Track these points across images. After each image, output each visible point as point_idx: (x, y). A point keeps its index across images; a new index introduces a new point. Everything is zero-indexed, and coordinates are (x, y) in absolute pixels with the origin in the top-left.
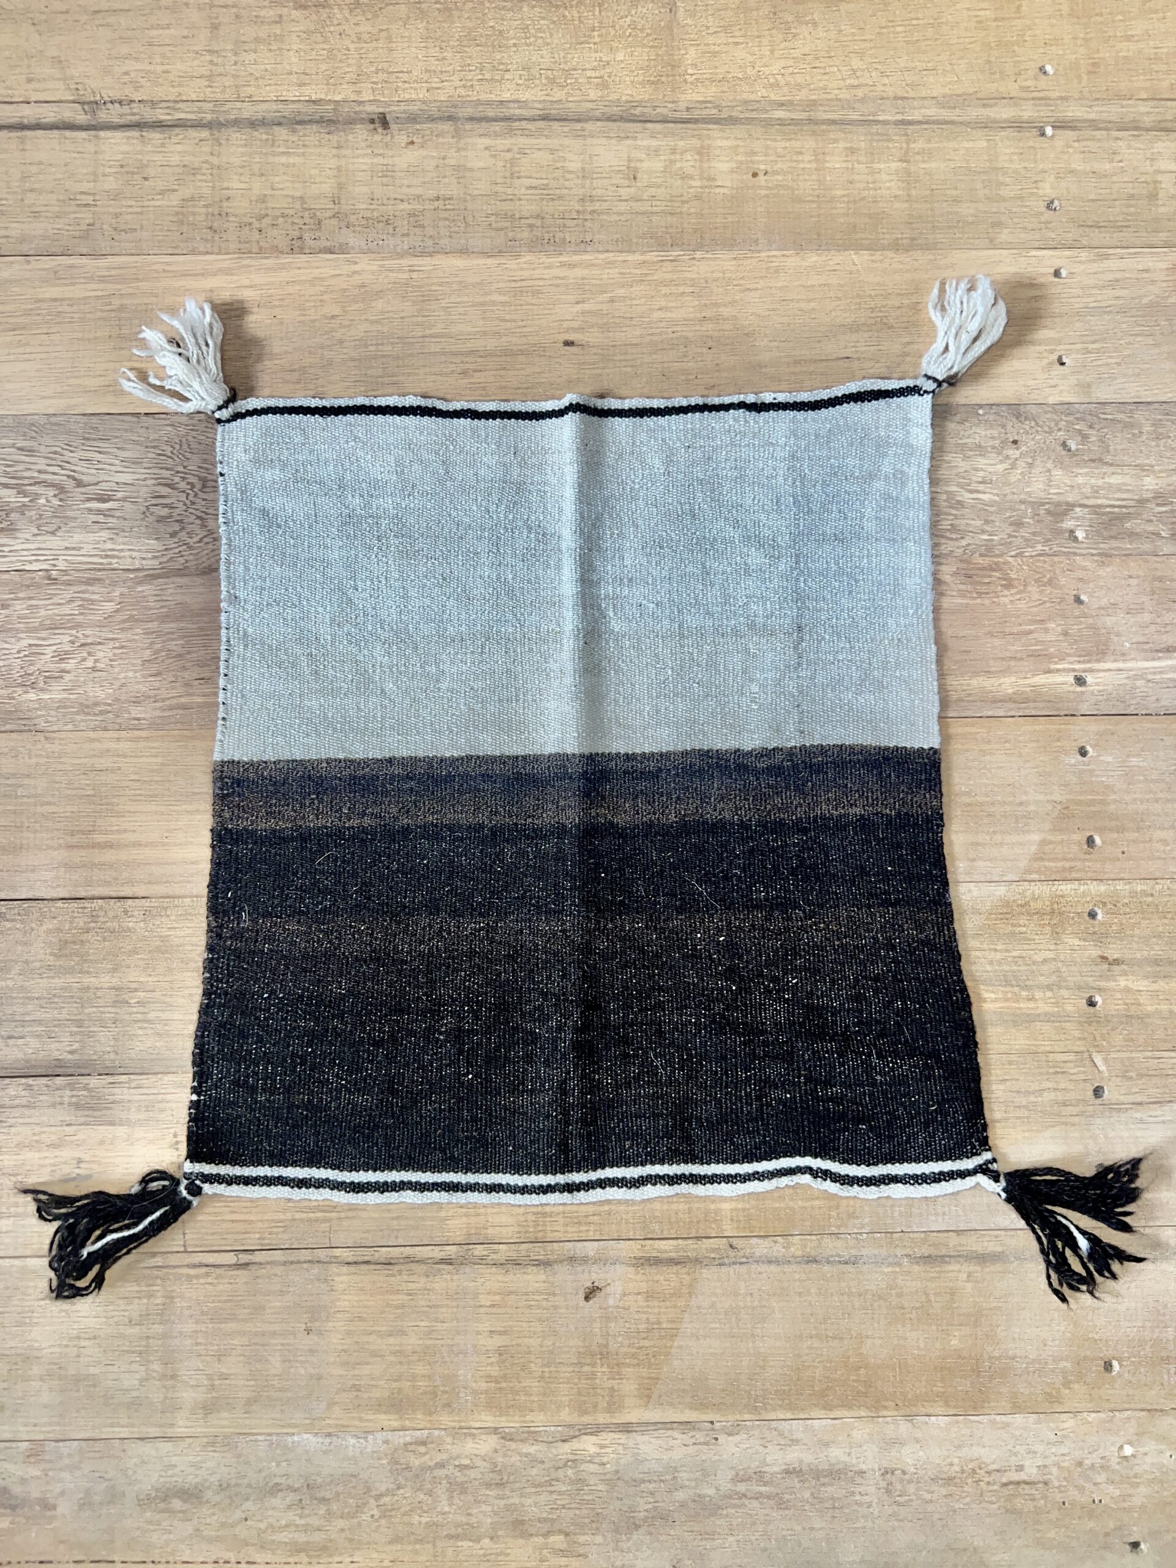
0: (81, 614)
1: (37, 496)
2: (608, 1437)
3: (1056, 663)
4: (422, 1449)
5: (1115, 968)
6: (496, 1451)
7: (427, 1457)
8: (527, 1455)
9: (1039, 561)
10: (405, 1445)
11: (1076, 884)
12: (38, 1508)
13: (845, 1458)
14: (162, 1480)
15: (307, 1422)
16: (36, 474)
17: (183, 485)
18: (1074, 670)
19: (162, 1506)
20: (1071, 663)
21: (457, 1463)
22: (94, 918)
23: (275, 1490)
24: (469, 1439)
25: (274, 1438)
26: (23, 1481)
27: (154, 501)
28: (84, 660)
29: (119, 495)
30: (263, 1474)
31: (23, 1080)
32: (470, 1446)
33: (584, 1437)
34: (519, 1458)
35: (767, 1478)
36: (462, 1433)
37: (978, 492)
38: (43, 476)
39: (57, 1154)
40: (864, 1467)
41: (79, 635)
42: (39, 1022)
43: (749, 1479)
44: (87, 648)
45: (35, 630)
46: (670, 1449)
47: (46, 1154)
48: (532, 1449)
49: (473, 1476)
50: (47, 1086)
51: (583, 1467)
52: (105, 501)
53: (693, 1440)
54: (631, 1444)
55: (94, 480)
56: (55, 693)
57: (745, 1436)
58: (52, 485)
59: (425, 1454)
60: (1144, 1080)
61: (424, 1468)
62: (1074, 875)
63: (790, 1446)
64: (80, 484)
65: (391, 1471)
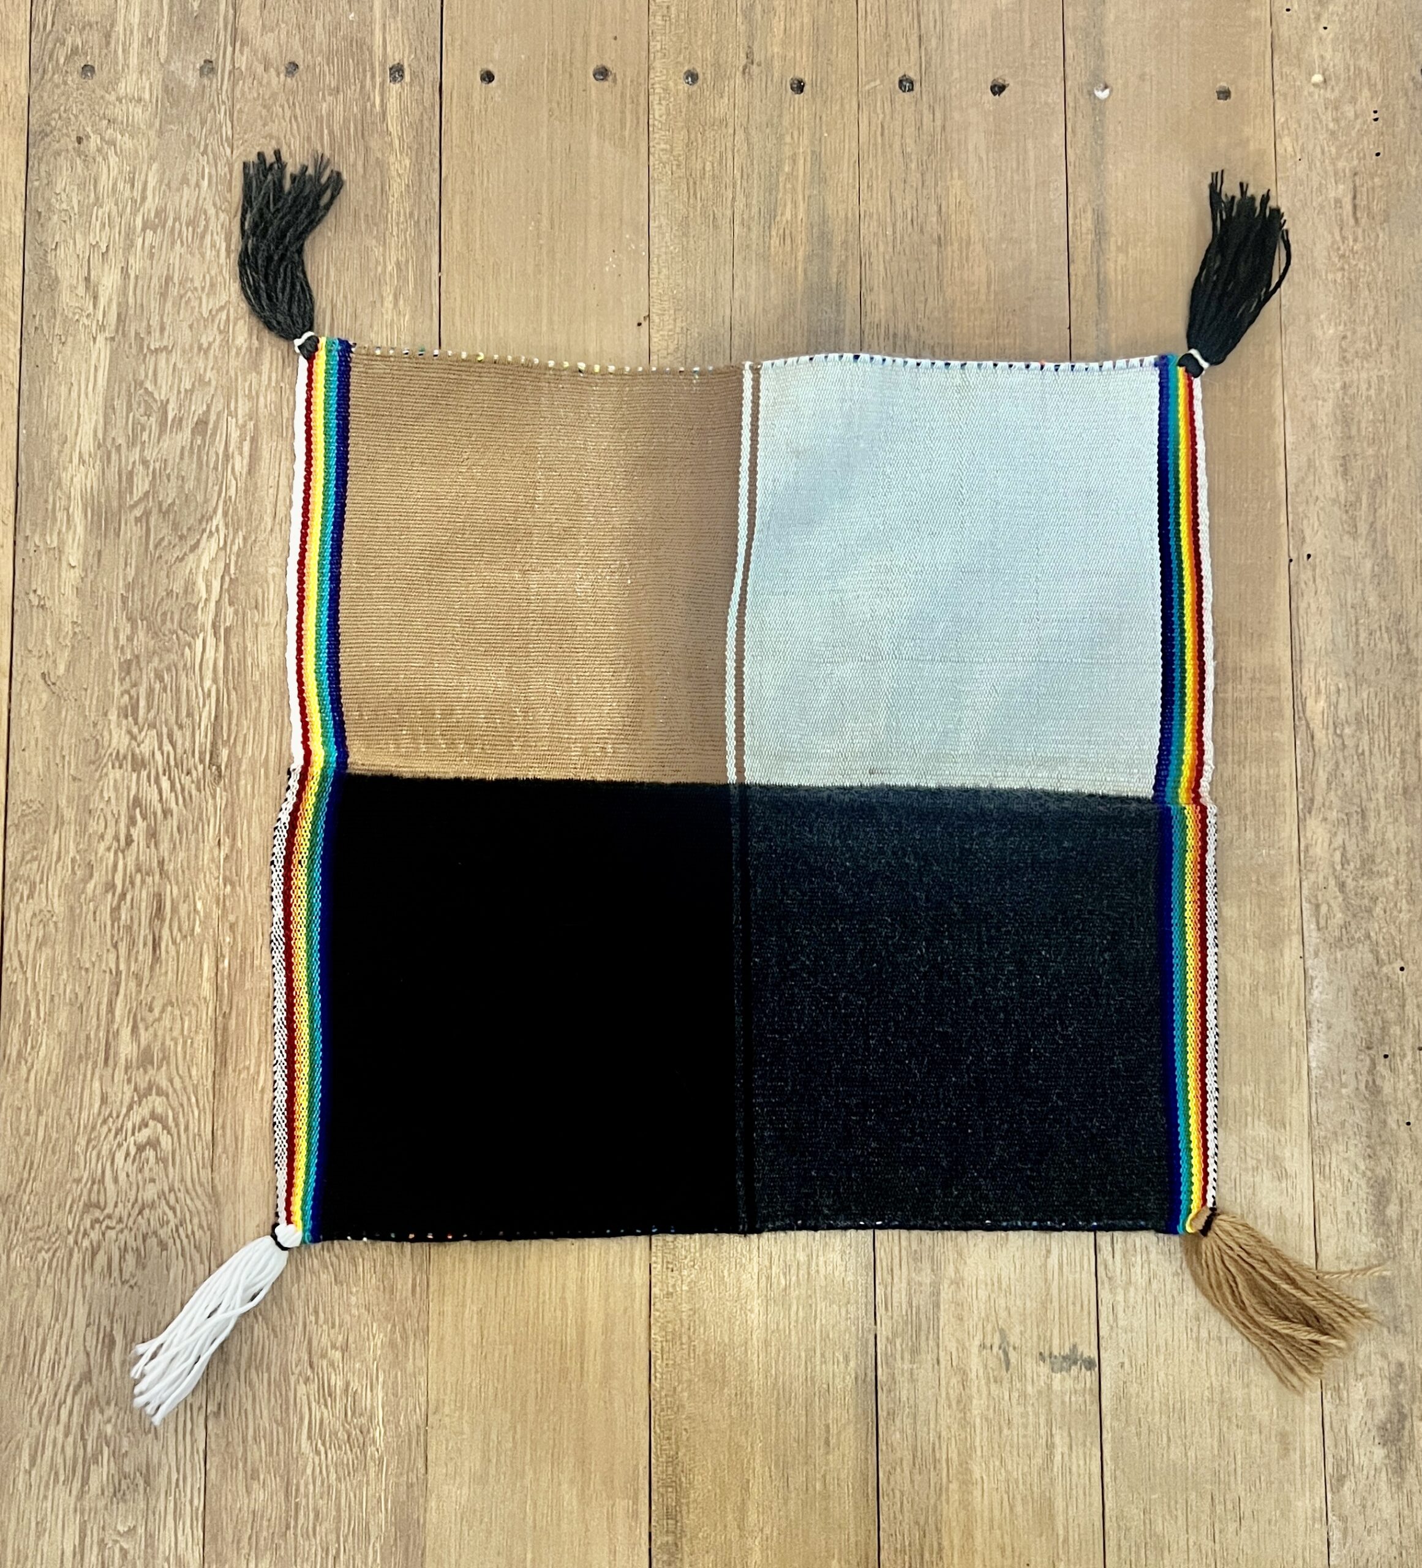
0: (269, 1370)
1: (101, 1434)
2: (1307, 687)
3: (373, 105)
4: (1324, 909)
5: (757, 59)
6: (1325, 819)
7: (1332, 902)
8: (1329, 783)
9: (240, 120)
10: (1319, 929)
11: (654, 99)
12: (1401, 1387)
13: (1329, 406)
14: (1364, 1230)
15: (1294, 1050)
16: (71, 1439)
17: (95, 1235)
18: (383, 84)
19: (1394, 1228)
20: (374, 87)
21: (1339, 867)
22: (674, 1338)
23: (1374, 1089)
24: (1311, 853)
25: (1314, 1091)
26: (1371, 1405)
27: (116, 1274)
28: (332, 1364)
29: (105, 1322)
30: (1356, 1103)
31: (881, 1423)
32: (1319, 851)
33: (1308, 714)
34: (1332, 793)
35: (1352, 498)
36: (1303, 860)
37: (144, 189)
38: (74, 1428)
39: (973, 1375)
40: (1338, 385)
41: (297, 1372)
42: (808, 1407)
43: (1353, 518)
44: (315, 1360)
45: (289, 1432)
46: (1320, 611)
47: (974, 1389)
48: (1322, 776)
49: (1354, 848)
50: (890, 1391)
51: (1342, 715)
52: (113, 1342)
53: (1311, 583)
54: (1314, 659)
55: (82, 1356)
56: (376, 1399)
57: (1305, 522)
58: (87, 1416)
59: (1329, 906)
60: (892, 33)
61: (1347, 906)
62: (643, 100)
63: (1316, 469)
64: (87, 1377)
65: (1350, 947)
